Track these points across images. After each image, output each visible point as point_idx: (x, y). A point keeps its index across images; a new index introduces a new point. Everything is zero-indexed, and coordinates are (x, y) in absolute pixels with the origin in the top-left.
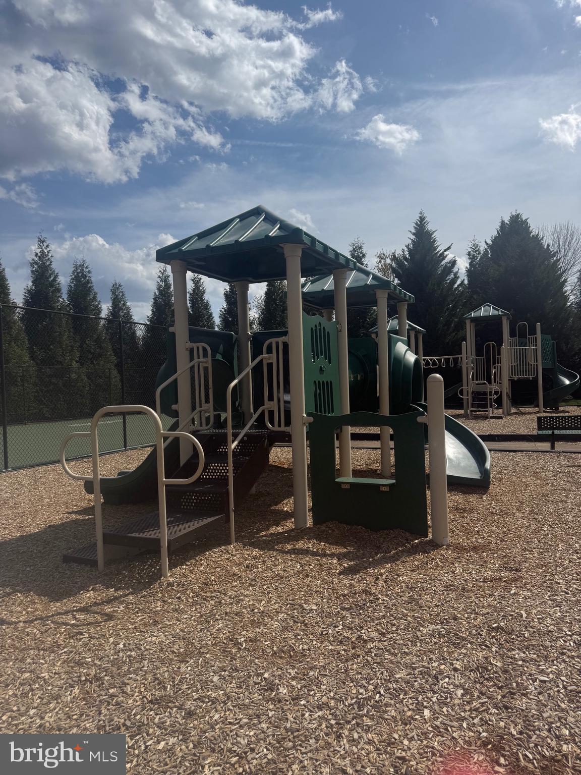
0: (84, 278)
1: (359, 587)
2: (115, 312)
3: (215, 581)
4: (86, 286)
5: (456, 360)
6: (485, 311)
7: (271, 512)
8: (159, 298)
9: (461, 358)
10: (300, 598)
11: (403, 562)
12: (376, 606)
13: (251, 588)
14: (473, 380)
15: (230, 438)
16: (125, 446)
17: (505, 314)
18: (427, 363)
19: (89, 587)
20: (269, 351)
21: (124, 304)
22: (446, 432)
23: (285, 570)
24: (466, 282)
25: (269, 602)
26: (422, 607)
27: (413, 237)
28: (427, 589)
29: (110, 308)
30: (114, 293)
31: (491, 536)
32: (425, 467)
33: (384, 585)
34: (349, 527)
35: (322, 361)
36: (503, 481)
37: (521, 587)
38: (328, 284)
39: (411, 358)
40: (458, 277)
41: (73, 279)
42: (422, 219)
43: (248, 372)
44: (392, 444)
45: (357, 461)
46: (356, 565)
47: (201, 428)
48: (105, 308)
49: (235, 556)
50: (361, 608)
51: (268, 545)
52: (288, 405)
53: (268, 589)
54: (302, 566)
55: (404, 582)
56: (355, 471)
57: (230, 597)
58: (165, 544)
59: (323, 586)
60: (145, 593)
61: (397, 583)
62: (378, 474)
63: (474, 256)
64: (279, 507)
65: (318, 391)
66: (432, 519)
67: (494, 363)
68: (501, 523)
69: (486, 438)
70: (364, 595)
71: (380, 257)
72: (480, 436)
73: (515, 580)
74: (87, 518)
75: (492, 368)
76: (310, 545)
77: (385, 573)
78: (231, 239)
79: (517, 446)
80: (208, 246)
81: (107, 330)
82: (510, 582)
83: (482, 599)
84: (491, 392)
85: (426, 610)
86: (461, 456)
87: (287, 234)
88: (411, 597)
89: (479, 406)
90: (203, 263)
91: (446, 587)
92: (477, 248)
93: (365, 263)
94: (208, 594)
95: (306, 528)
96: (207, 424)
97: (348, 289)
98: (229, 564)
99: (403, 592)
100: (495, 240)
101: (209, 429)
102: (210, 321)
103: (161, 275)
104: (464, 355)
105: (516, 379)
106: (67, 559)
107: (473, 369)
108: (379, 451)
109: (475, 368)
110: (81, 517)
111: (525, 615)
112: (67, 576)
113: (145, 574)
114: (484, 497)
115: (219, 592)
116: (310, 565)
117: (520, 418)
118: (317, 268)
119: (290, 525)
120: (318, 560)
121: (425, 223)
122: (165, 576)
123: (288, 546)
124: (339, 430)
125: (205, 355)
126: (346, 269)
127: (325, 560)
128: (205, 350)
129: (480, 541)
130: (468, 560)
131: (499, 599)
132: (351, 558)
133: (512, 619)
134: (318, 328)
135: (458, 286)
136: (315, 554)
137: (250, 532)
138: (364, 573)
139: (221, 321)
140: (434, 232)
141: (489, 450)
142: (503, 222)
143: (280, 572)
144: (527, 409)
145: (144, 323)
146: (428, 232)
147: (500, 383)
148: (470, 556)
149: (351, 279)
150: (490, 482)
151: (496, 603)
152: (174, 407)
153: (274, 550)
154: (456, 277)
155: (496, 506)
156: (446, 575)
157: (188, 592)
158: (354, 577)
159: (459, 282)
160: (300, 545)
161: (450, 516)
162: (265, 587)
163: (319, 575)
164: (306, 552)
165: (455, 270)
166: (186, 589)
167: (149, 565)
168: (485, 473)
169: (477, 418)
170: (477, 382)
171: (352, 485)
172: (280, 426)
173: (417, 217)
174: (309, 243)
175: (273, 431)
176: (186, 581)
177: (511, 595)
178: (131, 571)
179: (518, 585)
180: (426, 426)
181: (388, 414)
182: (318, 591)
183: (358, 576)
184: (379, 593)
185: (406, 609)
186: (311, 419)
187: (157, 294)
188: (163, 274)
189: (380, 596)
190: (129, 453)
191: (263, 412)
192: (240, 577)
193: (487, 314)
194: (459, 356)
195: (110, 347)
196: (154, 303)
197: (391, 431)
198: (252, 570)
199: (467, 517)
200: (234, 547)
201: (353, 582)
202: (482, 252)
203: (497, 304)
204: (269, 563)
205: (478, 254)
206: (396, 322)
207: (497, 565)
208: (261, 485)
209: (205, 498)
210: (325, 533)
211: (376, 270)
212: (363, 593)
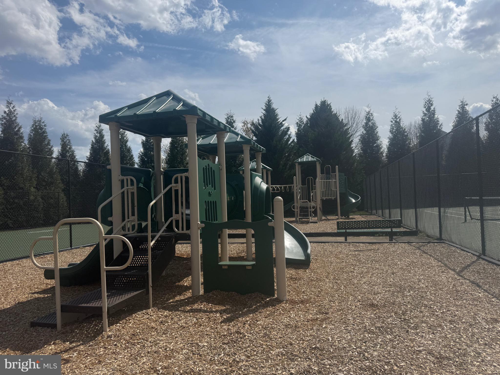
0: (41, 130)
1: (233, 330)
2: (63, 153)
3: (140, 333)
4: (43, 135)
5: (290, 187)
6: (306, 158)
7: (176, 287)
8: (95, 144)
9: (293, 186)
10: (197, 339)
11: (260, 312)
12: (244, 340)
13: (164, 336)
14: (300, 200)
15: (150, 238)
16: (71, 246)
17: (318, 161)
18: (274, 189)
19: (51, 342)
20: (176, 182)
21: (70, 148)
22: (285, 232)
23: (186, 323)
24: (296, 140)
25: (176, 343)
26: (271, 339)
27: (264, 112)
28: (275, 328)
29: (60, 150)
30: (63, 141)
31: (311, 294)
32: (273, 253)
33: (249, 327)
34: (227, 293)
35: (210, 188)
36: (318, 261)
37: (328, 323)
38: (213, 140)
39: (264, 186)
40: (291, 137)
41: (33, 130)
42: (269, 101)
43: (161, 197)
44: (253, 240)
45: (232, 251)
46: (232, 316)
47: (129, 233)
48: (56, 151)
49: (152, 316)
50: (235, 342)
51: (174, 308)
52: (188, 217)
53: (175, 336)
54: (197, 319)
55: (260, 325)
56: (230, 257)
57: (150, 342)
58: (105, 310)
59: (211, 331)
60: (91, 343)
61: (256, 326)
62: (245, 259)
63: (300, 125)
64: (181, 283)
65: (207, 208)
66: (277, 285)
67: (312, 190)
68: (317, 286)
69: (308, 235)
70: (236, 335)
71: (244, 123)
72: (304, 234)
73: (325, 319)
74: (46, 296)
75: (311, 192)
76: (202, 306)
77: (249, 320)
78: (151, 110)
79: (326, 239)
80: (135, 114)
81: (57, 166)
82: (322, 320)
83: (306, 332)
84: (310, 207)
85: (274, 340)
86: (293, 246)
87: (187, 109)
88: (265, 334)
89: (304, 215)
90: (131, 125)
91: (286, 326)
92: (302, 120)
93: (235, 126)
94: (136, 341)
95: (200, 296)
96: (133, 230)
97: (226, 143)
98: (149, 321)
99: (260, 330)
100: (312, 116)
101: (134, 233)
102: (132, 160)
103: (97, 129)
104: (295, 185)
105: (324, 199)
106: (33, 325)
107: (300, 193)
108: (245, 245)
109: (301, 192)
110: (42, 296)
111: (330, 339)
112: (33, 336)
113: (91, 331)
114: (307, 271)
115: (143, 339)
116: (202, 318)
117: (327, 222)
118: (206, 130)
119: (189, 294)
120: (208, 315)
121: (271, 103)
122: (106, 331)
123: (188, 308)
124: (220, 232)
125: (132, 184)
126: (224, 132)
127: (212, 315)
128: (132, 180)
129: (305, 297)
130: (298, 309)
131: (316, 331)
132: (228, 312)
133: (324, 342)
134: (208, 167)
135: (291, 142)
136: (205, 312)
137: (162, 301)
138: (236, 321)
139: (139, 160)
140: (277, 109)
141: (310, 242)
142: (316, 105)
143: (183, 324)
144: (331, 217)
145: (84, 161)
146: (273, 109)
147: (316, 202)
148: (300, 307)
149: (227, 138)
150: (310, 261)
151: (314, 333)
152: (110, 219)
153: (178, 311)
154: (290, 137)
155: (314, 276)
156: (286, 319)
157: (122, 341)
158: (230, 324)
159: (291, 140)
160: (196, 306)
161: (287, 283)
162: (173, 334)
163: (208, 324)
164: (200, 311)
165: (289, 133)
166: (121, 339)
167: (94, 325)
168: (307, 256)
169: (302, 223)
170: (303, 201)
171: (229, 266)
172: (183, 230)
173: (266, 99)
174: (202, 116)
175: (178, 234)
176: (120, 334)
177: (323, 328)
178: (81, 329)
179: (327, 322)
180: (273, 228)
181: (251, 221)
182: (208, 334)
183: (232, 323)
184: (246, 332)
185: (262, 341)
186: (203, 225)
187: (94, 141)
188: (98, 128)
189: (246, 334)
190: (74, 251)
191: (172, 221)
192: (157, 329)
193: (307, 160)
194: (292, 185)
195: (59, 177)
196: (92, 147)
197: (253, 232)
198: (164, 324)
199: (297, 283)
200: (152, 310)
201: (229, 327)
202: (305, 123)
203: (314, 154)
204: (176, 319)
205: (303, 124)
206: (254, 163)
207: (315, 311)
208: (169, 270)
209: (132, 279)
210: (212, 298)
211: (242, 131)
212: (236, 333)
